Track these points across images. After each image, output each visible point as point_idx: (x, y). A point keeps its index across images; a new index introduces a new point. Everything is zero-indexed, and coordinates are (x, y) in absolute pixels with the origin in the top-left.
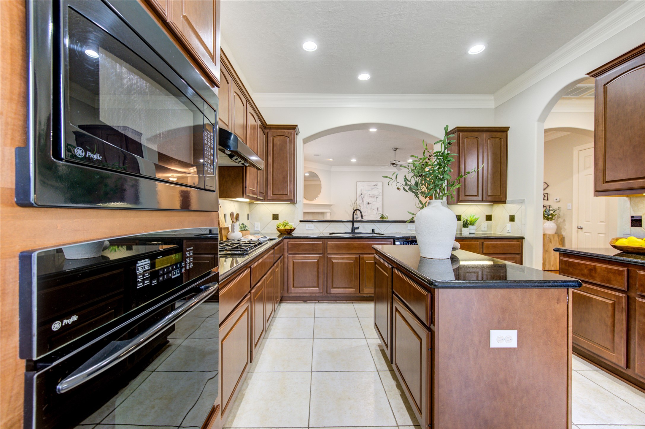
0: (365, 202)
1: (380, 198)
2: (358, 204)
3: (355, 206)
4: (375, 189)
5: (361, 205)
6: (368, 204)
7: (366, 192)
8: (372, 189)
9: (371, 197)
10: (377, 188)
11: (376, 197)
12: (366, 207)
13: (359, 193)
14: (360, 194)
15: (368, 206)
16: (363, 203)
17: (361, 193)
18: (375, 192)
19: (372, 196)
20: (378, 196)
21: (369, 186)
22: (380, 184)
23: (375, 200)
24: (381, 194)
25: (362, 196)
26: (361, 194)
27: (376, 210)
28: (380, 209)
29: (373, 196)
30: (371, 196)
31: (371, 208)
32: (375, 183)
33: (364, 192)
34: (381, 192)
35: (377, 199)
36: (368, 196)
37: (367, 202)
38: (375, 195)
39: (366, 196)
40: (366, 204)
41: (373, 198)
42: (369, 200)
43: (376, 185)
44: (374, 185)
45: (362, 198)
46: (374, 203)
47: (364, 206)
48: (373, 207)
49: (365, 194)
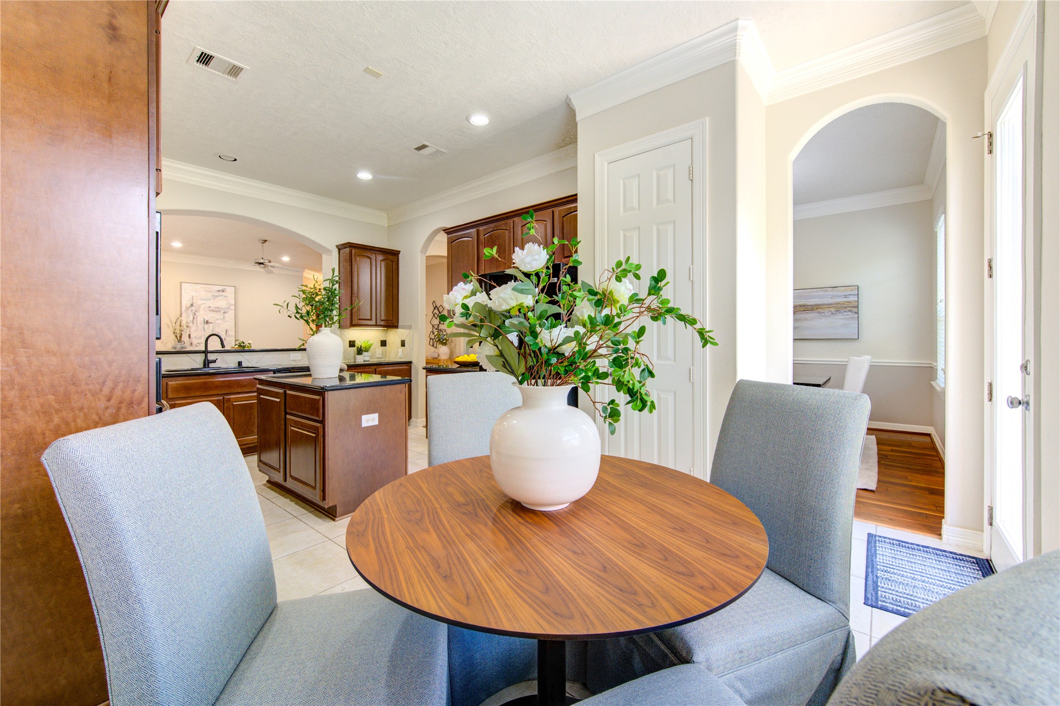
0: (200, 319)
1: (231, 313)
2: (184, 323)
3: (178, 327)
4: (220, 298)
5: (191, 325)
6: (207, 322)
7: (203, 302)
8: (215, 297)
9: (213, 311)
10: (226, 297)
11: (223, 311)
12: (202, 328)
13: (186, 302)
15: (206, 326)
16: (195, 321)
17: (191, 302)
18: (221, 303)
19: (215, 309)
20: (226, 311)
21: (209, 291)
22: (230, 291)
23: (222, 317)
24: (233, 307)
25: (193, 308)
26: (191, 305)
27: (224, 333)
28: (231, 333)
29: (217, 310)
30: (212, 309)
32: (220, 288)
33: (198, 302)
34: (234, 303)
35: (226, 314)
36: (207, 309)
37: (204, 319)
38: (222, 309)
39: (201, 310)
40: (203, 322)
41: (216, 313)
42: (209, 316)
43: (223, 291)
44: (219, 291)
45: (193, 312)
46: (218, 322)
47: (198, 326)
48: (217, 329)
49: (200, 305)
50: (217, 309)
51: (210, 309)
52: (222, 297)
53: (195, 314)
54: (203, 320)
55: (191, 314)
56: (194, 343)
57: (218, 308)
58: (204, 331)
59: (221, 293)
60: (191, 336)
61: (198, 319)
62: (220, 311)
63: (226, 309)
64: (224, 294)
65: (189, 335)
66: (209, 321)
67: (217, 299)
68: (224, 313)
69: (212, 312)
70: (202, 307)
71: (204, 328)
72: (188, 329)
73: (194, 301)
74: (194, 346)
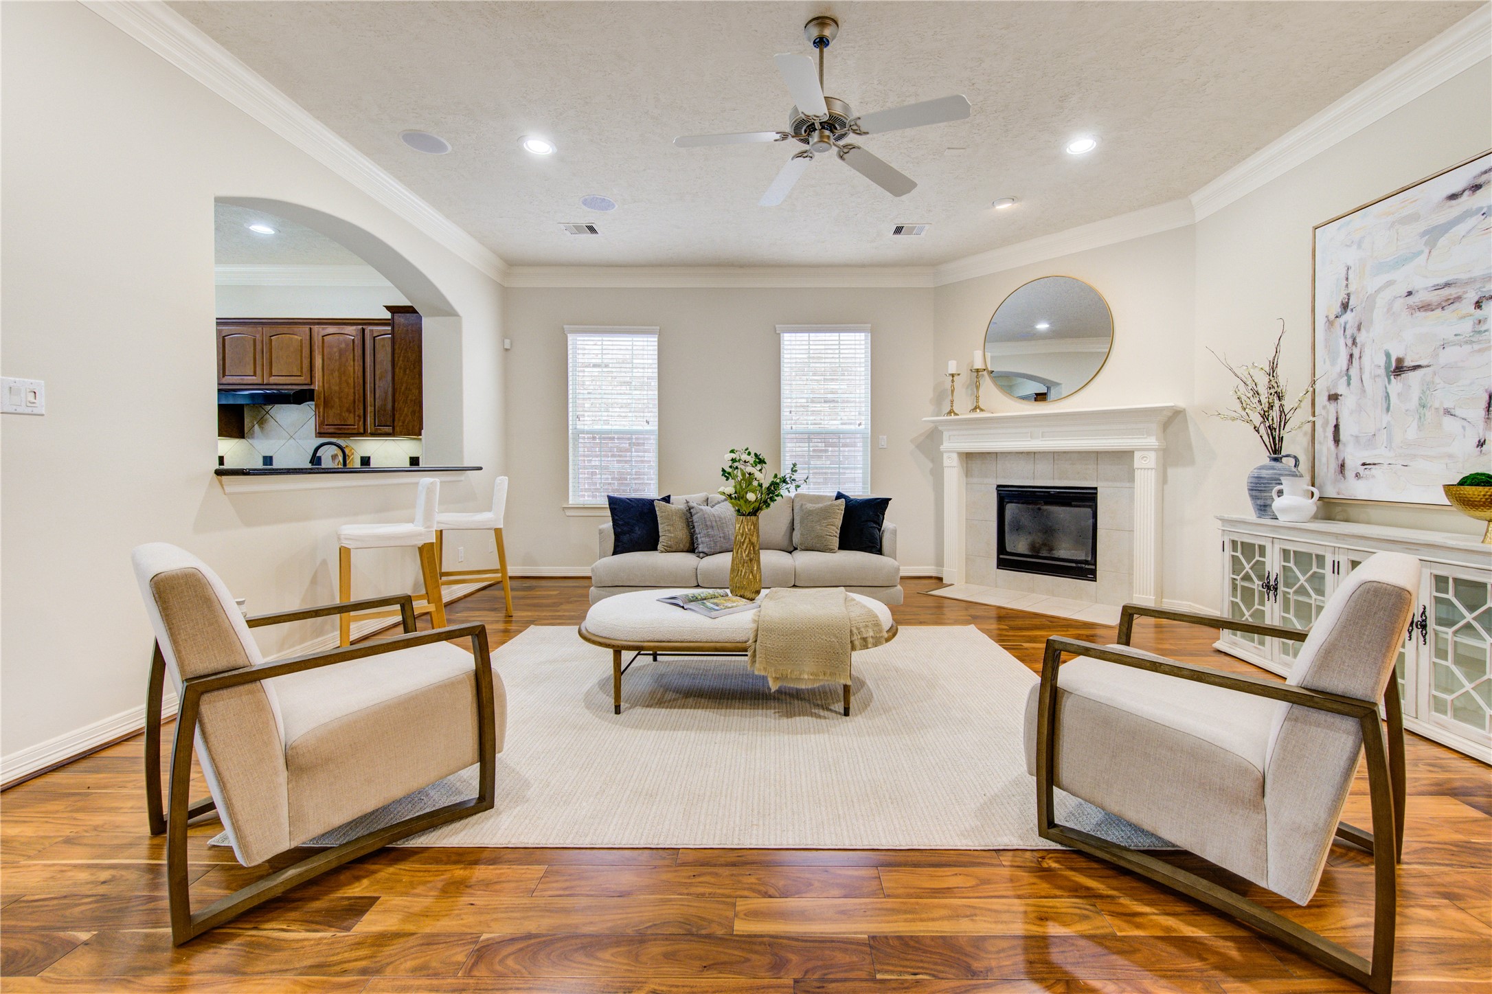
0: (1373, 362)
4: (1461, 229)
6: (1399, 369)
7: (1382, 278)
8: (1434, 235)
9: (1426, 307)
11: (1473, 296)
12: (1381, 394)
13: (1328, 304)
14: (1337, 308)
15: (1396, 386)
16: (1354, 372)
17: (1342, 296)
19: (1434, 297)
21: (1415, 218)
23: (1467, 327)
25: (1349, 316)
26: (1345, 306)
29: (1442, 299)
30: (1420, 297)
31: (1425, 405)
32: (1460, 181)
33: (1368, 283)
36: (1399, 304)
37: (1388, 355)
39: (1378, 314)
40: (1382, 371)
41: (1438, 312)
42: (1409, 338)
43: (1476, 187)
44: (1453, 197)
45: (1348, 333)
46: (1451, 355)
47: (1364, 391)
48: (1442, 398)
49: (1371, 299)
50: (1446, 292)
51: (1411, 300)
53: (1354, 343)
54: (1382, 361)
55: (1342, 342)
56: (1348, 463)
57: (1447, 285)
58: (1388, 409)
59: (1467, 201)
60: (1342, 437)
61: (1366, 360)
62: (1459, 299)
65: (1337, 427)
66: (1408, 363)
67: (1442, 242)
68: (1478, 305)
69: (1421, 315)
70: (1381, 301)
71: (1387, 397)
72: (1332, 407)
73: (1352, 289)
74: (1350, 473)
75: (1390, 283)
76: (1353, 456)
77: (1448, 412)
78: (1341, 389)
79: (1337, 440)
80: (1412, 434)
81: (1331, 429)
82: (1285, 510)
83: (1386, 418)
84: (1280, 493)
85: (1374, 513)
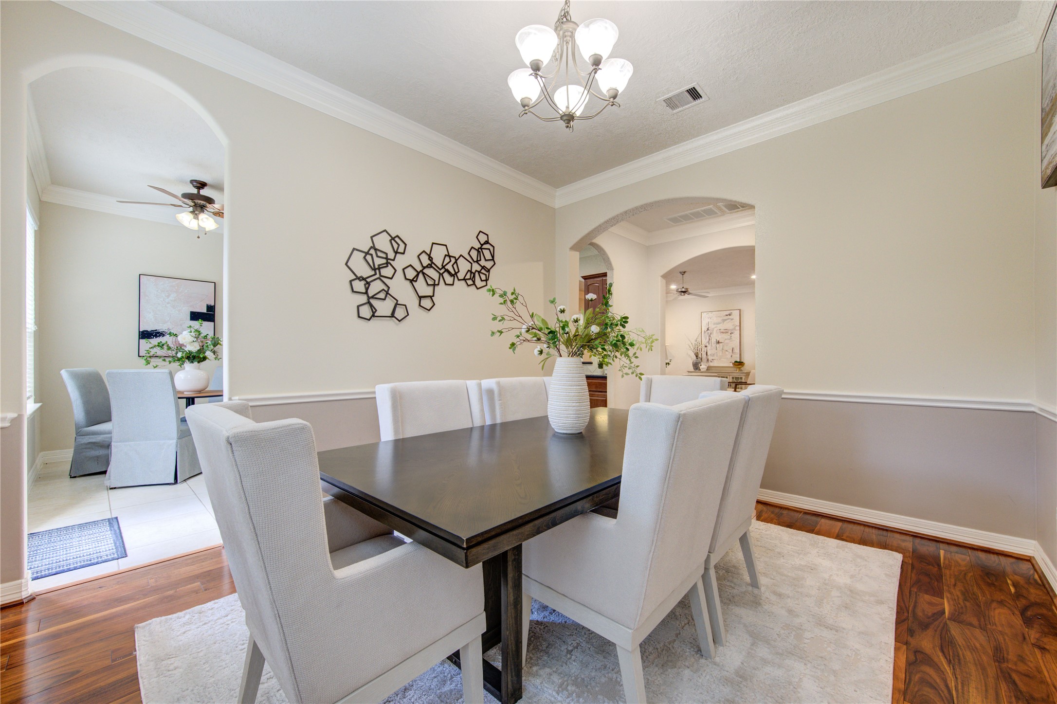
0: (714, 340)
1: (736, 333)
2: (703, 343)
6: (718, 342)
7: (715, 326)
8: (724, 320)
9: (723, 333)
10: (732, 319)
11: (730, 332)
13: (704, 328)
14: (706, 329)
15: (718, 345)
16: (710, 342)
17: (707, 327)
18: (728, 325)
20: (732, 332)
21: (720, 317)
22: (736, 314)
23: (729, 337)
24: (738, 328)
25: (709, 331)
26: (708, 329)
27: (731, 351)
28: (737, 351)
29: (725, 332)
30: (722, 331)
31: (723, 349)
32: (728, 313)
33: (711, 326)
34: (738, 324)
35: (732, 335)
36: (718, 331)
38: (729, 330)
39: (714, 332)
40: (715, 343)
42: (720, 337)
43: (730, 315)
44: (727, 315)
45: (708, 334)
46: (727, 341)
47: (712, 345)
48: (726, 348)
49: (713, 329)
52: (729, 320)
53: (710, 336)
54: (715, 341)
55: (707, 336)
57: (726, 329)
59: (729, 317)
61: (712, 340)
62: (728, 332)
63: (732, 330)
64: (730, 317)
65: (707, 352)
66: (720, 342)
67: (725, 322)
70: (715, 329)
71: (716, 347)
72: (706, 348)
73: (710, 326)
74: (709, 361)
75: (716, 327)
76: (710, 358)
77: (727, 351)
78: (707, 345)
79: (707, 355)
80: (721, 354)
81: (705, 352)
82: (703, 369)
83: (716, 351)
84: (701, 365)
85: (713, 368)
